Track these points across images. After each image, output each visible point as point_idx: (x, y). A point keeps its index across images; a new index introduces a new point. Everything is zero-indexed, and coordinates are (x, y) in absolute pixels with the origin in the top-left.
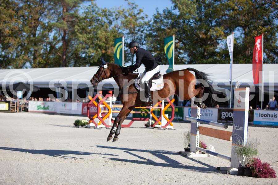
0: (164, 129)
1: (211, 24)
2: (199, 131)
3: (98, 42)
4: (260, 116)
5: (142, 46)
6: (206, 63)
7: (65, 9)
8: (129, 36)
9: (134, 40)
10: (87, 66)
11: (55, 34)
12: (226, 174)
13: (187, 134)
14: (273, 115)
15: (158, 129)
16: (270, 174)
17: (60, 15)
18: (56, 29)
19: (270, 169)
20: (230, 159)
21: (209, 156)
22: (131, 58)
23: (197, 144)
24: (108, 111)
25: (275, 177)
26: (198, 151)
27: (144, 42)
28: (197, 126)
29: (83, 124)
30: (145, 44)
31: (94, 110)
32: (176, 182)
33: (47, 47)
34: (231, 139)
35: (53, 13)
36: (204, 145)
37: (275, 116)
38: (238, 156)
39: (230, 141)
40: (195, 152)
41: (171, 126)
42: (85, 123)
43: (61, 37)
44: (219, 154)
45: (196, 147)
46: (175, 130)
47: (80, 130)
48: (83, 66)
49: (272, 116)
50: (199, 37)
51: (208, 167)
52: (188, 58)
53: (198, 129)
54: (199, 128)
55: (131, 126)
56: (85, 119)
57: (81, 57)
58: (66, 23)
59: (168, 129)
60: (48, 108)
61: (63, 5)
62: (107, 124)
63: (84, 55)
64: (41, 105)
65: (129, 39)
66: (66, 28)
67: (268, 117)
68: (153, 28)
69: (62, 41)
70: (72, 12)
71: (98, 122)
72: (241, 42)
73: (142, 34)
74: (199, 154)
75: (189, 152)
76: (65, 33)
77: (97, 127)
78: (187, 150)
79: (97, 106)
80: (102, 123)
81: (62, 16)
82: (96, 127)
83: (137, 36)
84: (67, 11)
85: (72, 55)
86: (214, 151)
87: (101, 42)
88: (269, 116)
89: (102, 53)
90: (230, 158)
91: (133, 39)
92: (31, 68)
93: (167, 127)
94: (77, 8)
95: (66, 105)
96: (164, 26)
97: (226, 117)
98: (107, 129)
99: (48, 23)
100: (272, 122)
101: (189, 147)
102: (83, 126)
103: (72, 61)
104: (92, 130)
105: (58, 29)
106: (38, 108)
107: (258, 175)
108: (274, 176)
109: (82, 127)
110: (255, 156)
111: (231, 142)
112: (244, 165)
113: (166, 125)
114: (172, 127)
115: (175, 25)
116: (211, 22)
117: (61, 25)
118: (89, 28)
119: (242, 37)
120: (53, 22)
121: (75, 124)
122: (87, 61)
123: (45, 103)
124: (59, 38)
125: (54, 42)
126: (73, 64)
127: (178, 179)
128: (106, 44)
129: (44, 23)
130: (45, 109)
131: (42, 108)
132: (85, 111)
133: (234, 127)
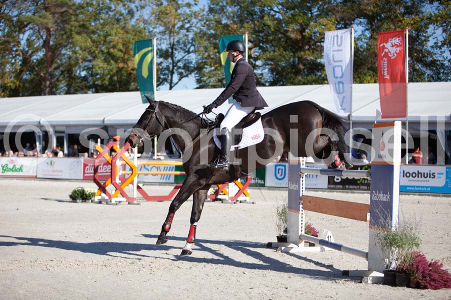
0: (235, 203)
1: (312, 13)
3: (112, 50)
4: (404, 176)
5: (187, 56)
6: (304, 84)
8: (164, 37)
9: (174, 45)
10: (89, 92)
11: (31, 36)
12: (361, 282)
13: (280, 210)
14: (427, 174)
15: (222, 202)
17: (40, 3)
19: (444, 273)
20: (366, 255)
21: (323, 250)
22: (168, 77)
23: (300, 229)
26: (304, 241)
27: (192, 49)
28: (301, 195)
29: (87, 195)
30: (192, 52)
31: (104, 171)
33: (17, 61)
34: (368, 218)
36: (313, 229)
37: (431, 176)
38: (383, 250)
39: (366, 221)
40: (297, 244)
41: (246, 196)
42: (89, 193)
43: (41, 41)
44: (345, 245)
45: (300, 234)
46: (254, 205)
47: (80, 205)
48: (82, 93)
49: (426, 176)
50: (289, 37)
52: (270, 75)
54: (303, 198)
57: (78, 77)
58: (50, 16)
59: (240, 202)
60: (21, 169)
62: (130, 195)
63: (83, 74)
64: (8, 163)
65: (164, 43)
66: (50, 25)
67: (418, 177)
69: (44, 50)
71: (114, 192)
72: (365, 45)
73: (187, 33)
74: (305, 246)
75: (286, 243)
76: (49, 35)
77: (111, 201)
78: (282, 239)
79: (110, 162)
80: (121, 194)
82: (109, 200)
83: (179, 36)
85: (61, 74)
86: (333, 241)
87: (116, 50)
88: (420, 175)
89: (118, 68)
90: (367, 254)
91: (172, 43)
93: (238, 199)
95: (54, 163)
96: (228, 18)
97: (342, 179)
98: (129, 204)
99: (17, 16)
100: (427, 187)
101: (285, 234)
102: (87, 201)
103: (63, 85)
104: (103, 206)
105: (37, 28)
106: (3, 169)
107: (423, 284)
109: (85, 202)
110: (415, 249)
112: (393, 266)
113: (238, 194)
114: (248, 199)
115: (246, 15)
116: (311, 11)
117: (41, 20)
118: (93, 24)
119: (366, 36)
120: (27, 15)
121: (71, 197)
122: (88, 85)
123: (16, 160)
124: (38, 44)
125: (28, 50)
126: (64, 90)
127: (273, 296)
128: (125, 53)
129: (11, 17)
130: (16, 171)
131: (10, 169)
132: (88, 173)
133: (373, 195)
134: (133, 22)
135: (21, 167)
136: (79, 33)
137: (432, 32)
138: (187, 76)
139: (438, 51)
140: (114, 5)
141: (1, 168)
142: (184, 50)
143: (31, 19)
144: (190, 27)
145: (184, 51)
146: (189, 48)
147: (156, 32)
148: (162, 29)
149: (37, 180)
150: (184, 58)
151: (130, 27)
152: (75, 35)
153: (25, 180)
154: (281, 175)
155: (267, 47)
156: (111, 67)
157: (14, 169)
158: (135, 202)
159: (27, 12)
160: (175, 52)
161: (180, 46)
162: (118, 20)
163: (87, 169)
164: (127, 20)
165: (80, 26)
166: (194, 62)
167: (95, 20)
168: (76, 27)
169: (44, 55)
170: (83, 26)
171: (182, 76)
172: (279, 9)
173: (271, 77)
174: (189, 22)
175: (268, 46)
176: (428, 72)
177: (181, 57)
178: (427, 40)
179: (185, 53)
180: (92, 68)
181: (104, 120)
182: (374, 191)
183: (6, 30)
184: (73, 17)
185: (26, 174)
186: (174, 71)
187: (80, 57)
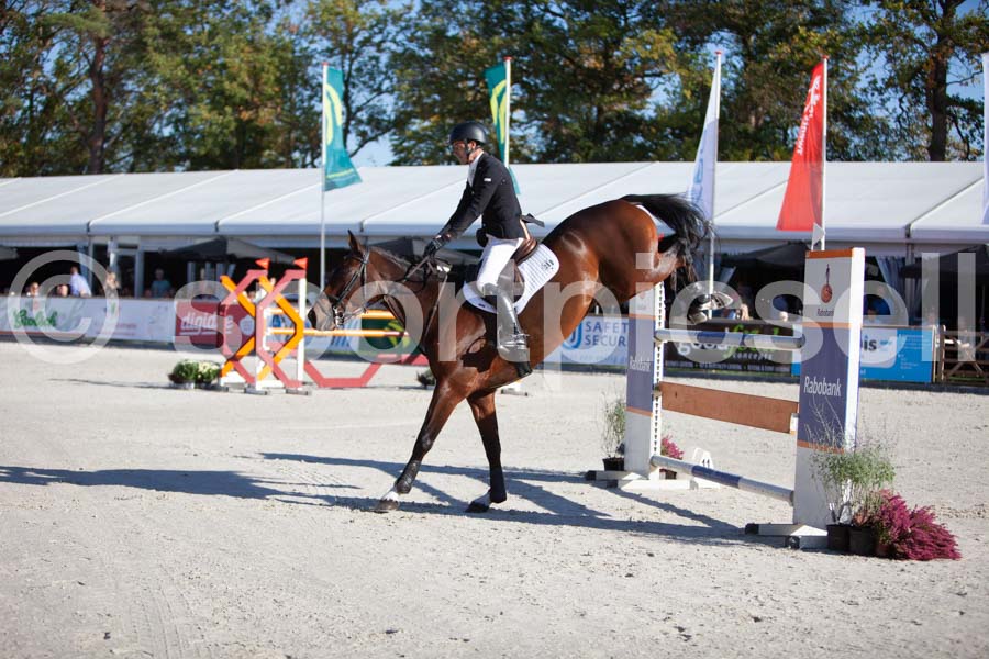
1: (626, 19)
2: (660, 399)
3: (227, 85)
5: (377, 99)
8: (331, 60)
9: (350, 75)
10: (177, 168)
11: (62, 55)
12: (786, 546)
13: (612, 409)
16: (938, 545)
18: (65, 35)
19: (939, 531)
20: (790, 496)
21: (694, 485)
23: (652, 446)
24: (292, 331)
25: (955, 556)
27: (386, 84)
28: (655, 382)
29: (203, 376)
30: (387, 91)
32: (629, 575)
33: (35, 103)
34: (794, 424)
36: (673, 446)
37: (869, 347)
38: (826, 485)
39: (788, 432)
40: (645, 475)
42: (208, 371)
43: (84, 63)
44: (745, 477)
45: (651, 455)
47: (191, 395)
48: (163, 171)
50: (580, 67)
51: (706, 526)
52: (540, 139)
53: (656, 394)
54: (659, 387)
55: (369, 384)
56: (205, 361)
57: (156, 136)
58: (103, 16)
59: (503, 392)
62: (290, 376)
63: (167, 131)
66: (103, 34)
68: (419, 33)
69: (90, 82)
71: (259, 370)
72: (732, 84)
73: (377, 54)
74: (661, 478)
75: (620, 473)
76: (101, 52)
77: (252, 387)
78: (614, 465)
79: (252, 312)
80: (273, 372)
82: (246, 386)
83: (360, 59)
85: (122, 131)
86: (712, 467)
87: (235, 84)
89: (238, 120)
90: (792, 493)
91: (346, 73)
96: (461, 25)
98: (287, 392)
99: (36, 15)
101: (619, 456)
102: (203, 385)
103: (126, 155)
104: (236, 396)
105: (76, 38)
107: (899, 550)
108: (951, 555)
109: (200, 387)
110: (886, 485)
111: (792, 438)
112: (844, 519)
115: (495, 20)
116: (625, 14)
117: (88, 22)
118: (189, 32)
119: (735, 66)
120: (57, 12)
121: (172, 377)
122: (177, 153)
124: (77, 70)
125: (57, 83)
126: (127, 162)
127: (633, 567)
128: (253, 92)
129: (25, 17)
132: (186, 331)
133: (806, 385)
134: (270, 29)
136: (161, 51)
137: (866, 62)
138: (375, 139)
139: (876, 98)
142: (371, 87)
143: (66, 20)
144: (383, 41)
145: (369, 89)
146: (381, 84)
147: (315, 50)
148: (326, 44)
150: (371, 103)
151: (264, 40)
152: (154, 54)
154: (572, 340)
155: (536, 85)
156: (226, 120)
158: (300, 389)
159: (55, 8)
160: (352, 90)
161: (362, 79)
163: (186, 322)
164: (259, 25)
165: (163, 36)
166: (389, 109)
167: (193, 25)
168: (155, 38)
169: (88, 92)
170: (169, 35)
171: (365, 139)
172: (563, 10)
173: (542, 143)
174: (381, 32)
175: (538, 81)
176: (856, 140)
177: (365, 101)
178: (854, 78)
179: (371, 92)
180: (186, 119)
181: (217, 225)
182: (807, 377)
183: (15, 43)
184: (149, 17)
186: (350, 128)
187: (163, 97)
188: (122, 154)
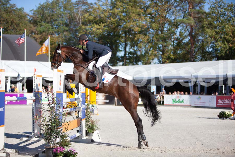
3: (226, 36)
7: (191, 6)
10: (213, 60)
11: (181, 30)
17: (186, 12)
29: (227, 116)
31: (228, 102)
33: (174, 43)
35: (179, 10)
42: (229, 114)
43: (188, 32)
47: (224, 121)
57: (207, 52)
58: (192, 19)
60: (183, 102)
61: (189, 2)
63: (211, 50)
64: (176, 98)
66: (192, 24)
69: (189, 38)
70: (198, 8)
76: (192, 29)
81: (189, 13)
84: (193, 8)
85: (198, 50)
87: (228, 36)
89: (229, 46)
92: (159, 64)
94: (202, 4)
95: (200, 98)
99: (174, 20)
102: (227, 118)
105: (185, 25)
106: (173, 102)
117: (188, 21)
118: (216, 23)
120: (179, 19)
121: (219, 116)
122: (213, 56)
123: (180, 96)
124: (185, 34)
125: (180, 38)
126: (200, 59)
128: (233, 38)
129: (171, 20)
130: (180, 102)
131: (177, 101)
132: (219, 104)
135: (183, 100)
136: (208, 28)
140: (227, 12)
141: (172, 101)
143: (182, 20)
149: (191, 107)
152: (206, 29)
153: (185, 107)
156: (226, 46)
157: (179, 101)
159: (179, 17)
162: (229, 21)
163: (219, 101)
165: (209, 24)
167: (217, 21)
168: (206, 25)
169: (189, 40)
170: (210, 24)
180: (215, 46)
181: (226, 75)
183: (169, 27)
184: (205, 19)
185: (186, 104)
187: (209, 41)
188: (198, 57)
